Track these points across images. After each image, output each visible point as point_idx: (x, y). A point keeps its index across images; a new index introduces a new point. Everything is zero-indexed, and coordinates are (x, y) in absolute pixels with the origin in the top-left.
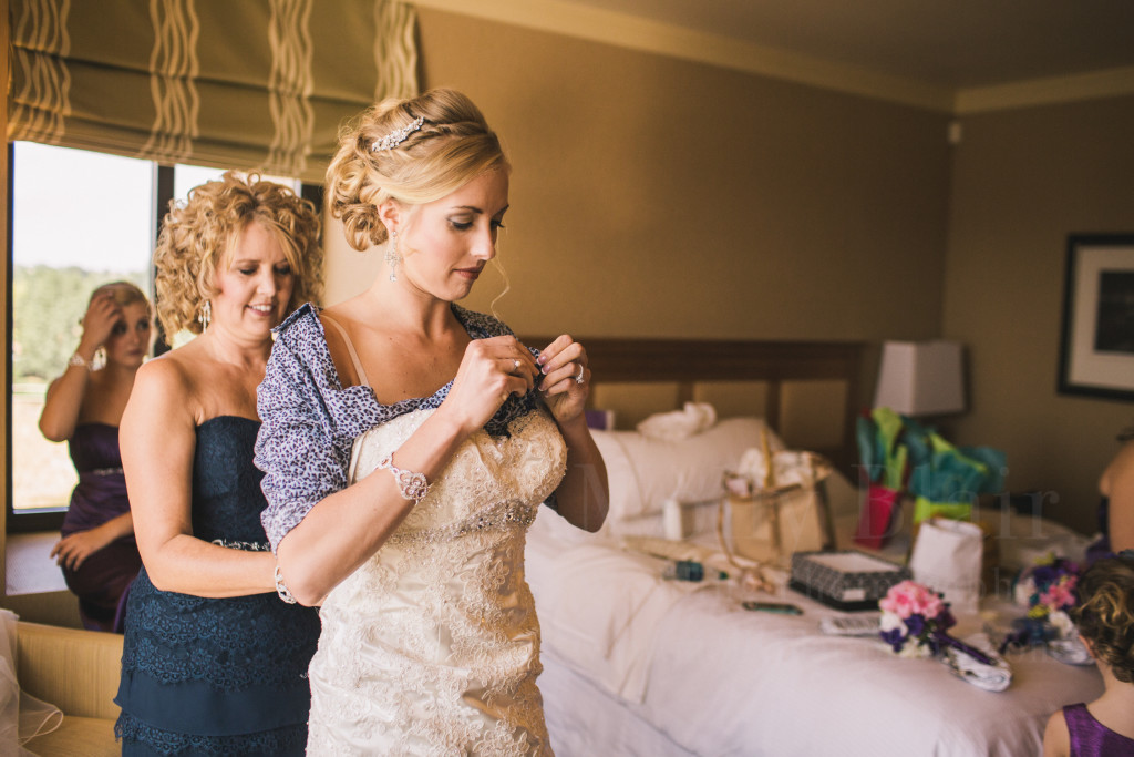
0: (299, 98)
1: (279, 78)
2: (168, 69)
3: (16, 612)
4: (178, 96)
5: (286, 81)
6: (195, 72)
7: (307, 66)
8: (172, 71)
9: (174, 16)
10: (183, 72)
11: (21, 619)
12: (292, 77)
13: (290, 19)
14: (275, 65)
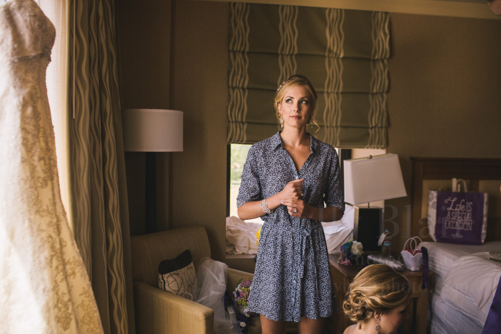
0: (338, 58)
1: (330, 51)
2: (286, 52)
3: (227, 264)
4: (289, 64)
5: (333, 52)
6: (296, 52)
7: (341, 45)
8: (287, 53)
9: (288, 29)
10: (291, 52)
11: (229, 267)
12: (335, 50)
13: (335, 26)
14: (328, 45)
